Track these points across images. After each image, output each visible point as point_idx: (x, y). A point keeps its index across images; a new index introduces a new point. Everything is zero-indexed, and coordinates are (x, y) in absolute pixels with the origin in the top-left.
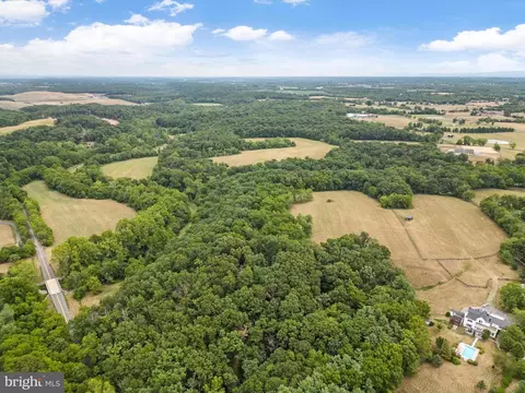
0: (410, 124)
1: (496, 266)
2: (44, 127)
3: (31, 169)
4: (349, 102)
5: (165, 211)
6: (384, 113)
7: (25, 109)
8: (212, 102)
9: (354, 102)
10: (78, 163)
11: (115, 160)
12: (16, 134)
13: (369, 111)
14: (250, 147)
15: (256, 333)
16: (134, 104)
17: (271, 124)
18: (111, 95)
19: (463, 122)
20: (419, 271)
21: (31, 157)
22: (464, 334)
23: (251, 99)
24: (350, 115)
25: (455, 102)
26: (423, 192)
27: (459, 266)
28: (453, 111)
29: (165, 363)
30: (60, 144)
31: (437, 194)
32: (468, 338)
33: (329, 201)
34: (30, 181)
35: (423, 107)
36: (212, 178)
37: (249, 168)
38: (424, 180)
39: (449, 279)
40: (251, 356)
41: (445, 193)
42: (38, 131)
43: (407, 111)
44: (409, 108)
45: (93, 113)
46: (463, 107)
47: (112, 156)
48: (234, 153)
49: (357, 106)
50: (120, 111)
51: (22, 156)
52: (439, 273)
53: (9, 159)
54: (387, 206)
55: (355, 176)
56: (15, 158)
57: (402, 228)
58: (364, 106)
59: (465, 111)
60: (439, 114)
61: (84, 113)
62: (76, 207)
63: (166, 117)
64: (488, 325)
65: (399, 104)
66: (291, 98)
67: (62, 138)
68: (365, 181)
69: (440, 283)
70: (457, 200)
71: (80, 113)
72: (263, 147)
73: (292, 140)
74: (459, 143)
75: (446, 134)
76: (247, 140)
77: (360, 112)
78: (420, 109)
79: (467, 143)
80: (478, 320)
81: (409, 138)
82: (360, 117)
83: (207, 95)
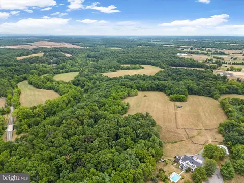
0: (207, 59)
1: (215, 134)
2: (37, 57)
3: (24, 75)
4: (182, 48)
5: (69, 97)
6: (197, 53)
7: (34, 49)
8: (117, 47)
9: (184, 48)
10: (46, 73)
11: (62, 72)
12: (24, 60)
13: (189, 53)
14: (122, 69)
15: (73, 158)
16: (81, 47)
17: (137, 58)
18: (73, 43)
19: (235, 59)
20: (173, 134)
21: (25, 70)
22: (178, 168)
23: (135, 46)
24: (178, 54)
25: (237, 49)
26: (195, 94)
27: (195, 133)
28: (234, 54)
29: (29, 168)
30: (41, 64)
31: (203, 95)
32: (179, 170)
33: (145, 96)
34: (23, 81)
35: (219, 51)
36: (98, 82)
37: (115, 78)
38: (196, 88)
39: (187, 139)
40: (67, 169)
41: (206, 95)
42: (34, 59)
43: (209, 53)
44: (211, 51)
45: (61, 51)
46: (241, 51)
47: (61, 71)
48: (114, 71)
49: (185, 50)
50: (73, 51)
51: (22, 69)
52: (183, 136)
53: (15, 71)
54: (172, 100)
55: (162, 84)
56: (18, 70)
57: (174, 111)
58: (189, 50)
59: (241, 53)
60: (226, 55)
61: (57, 51)
62: (37, 93)
63: (92, 53)
64: (192, 165)
65: (207, 49)
66: (154, 45)
67: (42, 62)
68: (166, 87)
69: (181, 141)
70: (211, 99)
71: (56, 51)
72: (128, 68)
73: (143, 66)
74: (228, 70)
75: (223, 65)
76: (122, 65)
77: (184, 53)
78: (217, 52)
79: (232, 70)
80: (187, 162)
81: (201, 66)
82: (183, 55)
83: (116, 44)
